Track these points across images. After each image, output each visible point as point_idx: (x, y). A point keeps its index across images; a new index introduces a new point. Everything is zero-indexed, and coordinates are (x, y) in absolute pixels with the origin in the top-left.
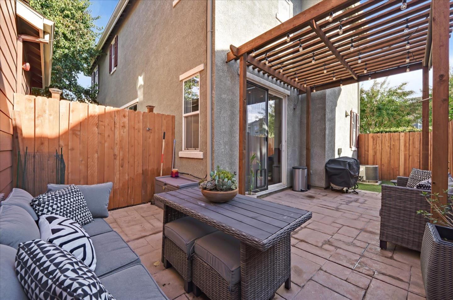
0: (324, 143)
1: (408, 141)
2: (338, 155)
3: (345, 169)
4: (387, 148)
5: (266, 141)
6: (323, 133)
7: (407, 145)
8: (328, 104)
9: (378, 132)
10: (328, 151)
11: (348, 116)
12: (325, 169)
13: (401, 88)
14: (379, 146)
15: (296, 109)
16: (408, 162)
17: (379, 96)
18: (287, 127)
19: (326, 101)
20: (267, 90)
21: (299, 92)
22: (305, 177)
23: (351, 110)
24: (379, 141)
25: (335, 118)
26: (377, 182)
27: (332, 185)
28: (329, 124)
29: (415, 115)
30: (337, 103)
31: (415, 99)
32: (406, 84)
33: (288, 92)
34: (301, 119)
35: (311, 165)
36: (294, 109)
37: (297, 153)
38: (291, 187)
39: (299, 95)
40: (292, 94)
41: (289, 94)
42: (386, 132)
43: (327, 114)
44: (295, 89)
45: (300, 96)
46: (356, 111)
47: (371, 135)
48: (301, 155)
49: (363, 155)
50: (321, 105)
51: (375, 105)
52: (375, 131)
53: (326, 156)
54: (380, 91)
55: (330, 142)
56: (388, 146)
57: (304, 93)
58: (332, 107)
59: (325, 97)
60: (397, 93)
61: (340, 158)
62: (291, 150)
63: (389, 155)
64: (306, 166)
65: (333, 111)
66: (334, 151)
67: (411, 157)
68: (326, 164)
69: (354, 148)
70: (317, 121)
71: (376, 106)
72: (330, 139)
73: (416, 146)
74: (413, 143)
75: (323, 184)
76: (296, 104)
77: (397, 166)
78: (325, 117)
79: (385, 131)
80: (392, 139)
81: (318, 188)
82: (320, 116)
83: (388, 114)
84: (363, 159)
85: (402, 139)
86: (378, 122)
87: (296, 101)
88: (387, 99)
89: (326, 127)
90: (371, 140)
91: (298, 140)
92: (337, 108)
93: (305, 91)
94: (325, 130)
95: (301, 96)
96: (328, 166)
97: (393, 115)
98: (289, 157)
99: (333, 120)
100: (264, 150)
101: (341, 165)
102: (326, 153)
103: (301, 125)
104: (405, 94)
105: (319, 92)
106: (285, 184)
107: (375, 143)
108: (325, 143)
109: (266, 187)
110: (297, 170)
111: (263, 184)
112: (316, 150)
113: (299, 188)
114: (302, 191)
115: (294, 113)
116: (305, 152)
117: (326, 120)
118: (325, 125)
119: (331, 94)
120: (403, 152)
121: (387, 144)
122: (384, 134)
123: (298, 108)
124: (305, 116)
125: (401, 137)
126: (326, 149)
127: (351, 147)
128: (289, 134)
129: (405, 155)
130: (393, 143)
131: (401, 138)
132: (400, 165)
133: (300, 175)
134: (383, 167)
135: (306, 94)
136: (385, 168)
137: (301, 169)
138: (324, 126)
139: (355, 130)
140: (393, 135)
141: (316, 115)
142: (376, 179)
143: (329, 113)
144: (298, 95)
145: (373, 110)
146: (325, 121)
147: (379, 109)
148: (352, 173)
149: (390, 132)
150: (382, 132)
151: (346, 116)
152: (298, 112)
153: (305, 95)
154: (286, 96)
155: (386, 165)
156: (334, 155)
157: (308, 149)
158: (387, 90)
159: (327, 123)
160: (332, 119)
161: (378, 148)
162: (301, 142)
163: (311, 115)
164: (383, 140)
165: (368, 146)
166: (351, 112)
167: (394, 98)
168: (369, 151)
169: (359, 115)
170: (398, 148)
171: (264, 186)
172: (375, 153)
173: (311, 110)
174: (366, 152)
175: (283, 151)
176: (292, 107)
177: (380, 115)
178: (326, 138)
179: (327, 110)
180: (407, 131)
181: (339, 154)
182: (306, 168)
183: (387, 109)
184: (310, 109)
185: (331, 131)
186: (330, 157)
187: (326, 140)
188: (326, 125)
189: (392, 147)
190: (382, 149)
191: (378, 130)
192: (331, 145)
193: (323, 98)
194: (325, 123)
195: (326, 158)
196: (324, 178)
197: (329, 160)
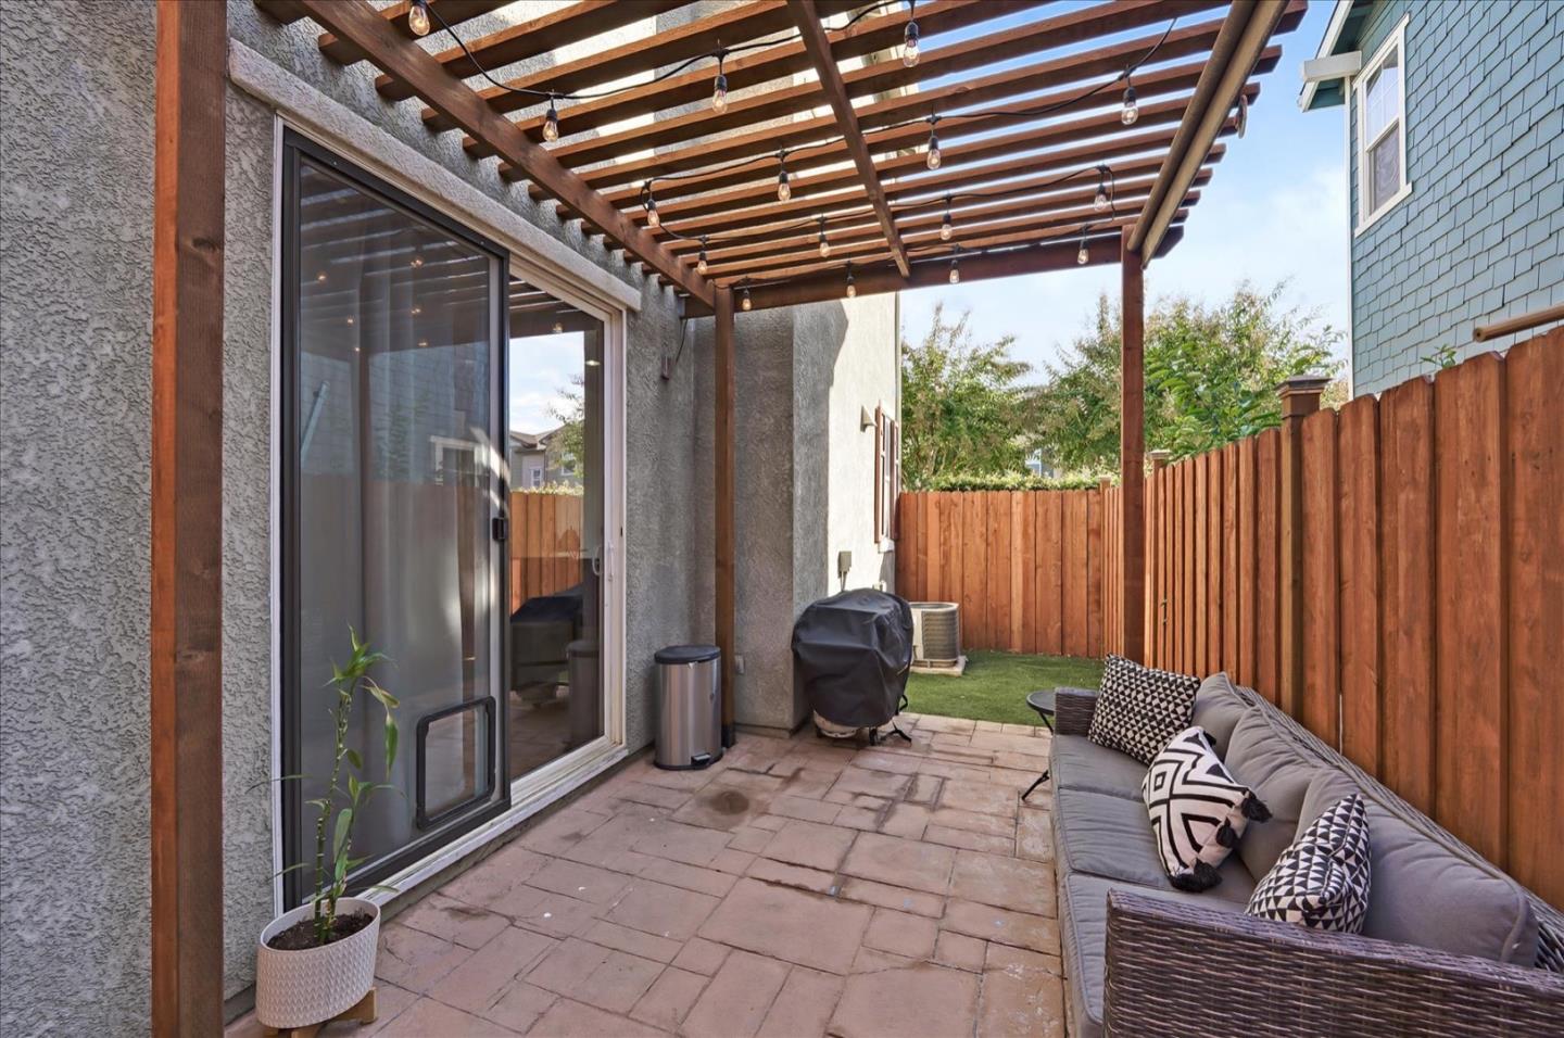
0: (788, 535)
1: (1031, 518)
2: (840, 575)
3: (865, 651)
4: (978, 540)
5: (496, 537)
6: (786, 495)
7: (1031, 531)
8: (802, 369)
9: (952, 488)
10: (803, 569)
11: (868, 429)
12: (791, 654)
13: (1003, 350)
14: (957, 535)
15: (672, 382)
16: (1032, 586)
17: (946, 372)
18: (628, 465)
19: (795, 357)
20: (502, 256)
21: (687, 305)
22: (712, 697)
23: (876, 406)
24: (956, 520)
25: (825, 432)
26: (955, 663)
27: (819, 720)
28: (809, 456)
29: (1033, 436)
30: (831, 372)
31: (1032, 389)
32: (1012, 340)
33: (633, 297)
34: (697, 428)
35: (738, 632)
36: (664, 379)
37: (681, 579)
38: (651, 749)
39: (687, 317)
40: (653, 308)
41: (637, 306)
42: (975, 488)
43: (798, 415)
44: (670, 289)
45: (691, 322)
46: (891, 411)
47: (933, 494)
48: (696, 591)
49: (913, 567)
50: (773, 374)
51: (939, 398)
52: (943, 484)
53: (797, 590)
54: (949, 355)
55: (809, 531)
56: (982, 535)
57: (710, 311)
58: (815, 385)
59: (790, 338)
60: (993, 365)
61: (844, 596)
62: (648, 574)
63: (984, 564)
64: (717, 644)
65: (820, 401)
66: (824, 565)
67: (1039, 571)
68: (797, 627)
69: (887, 544)
70: (761, 441)
71: (942, 402)
72: (809, 518)
73: (1054, 536)
74: (1046, 526)
75: (785, 714)
76: (672, 354)
77: (1005, 601)
78: (792, 426)
79: (970, 484)
80: (991, 511)
81: (763, 731)
82: (772, 421)
83: (970, 427)
84: (913, 579)
85: (1017, 510)
86: (945, 452)
87: (675, 346)
88: (966, 381)
89: (796, 467)
90: (933, 512)
91: (681, 521)
92: (833, 393)
93: (709, 301)
94: (792, 480)
95: (697, 324)
96: (805, 637)
97: (983, 433)
98: (640, 609)
99: (819, 438)
100: (486, 591)
101: (849, 631)
102: (796, 579)
103: (695, 452)
104: (1011, 371)
105: (765, 313)
106: (617, 740)
107: (945, 525)
108: (791, 538)
109: (496, 796)
110: (675, 669)
111: (479, 786)
112: (754, 568)
113: (684, 752)
114: (698, 765)
115: (664, 399)
116: (711, 579)
117: (796, 437)
118: (791, 460)
119: (811, 329)
120: (1020, 555)
121: (979, 529)
122: (969, 494)
123: (684, 375)
124: (710, 413)
125: (1014, 504)
126: (796, 563)
127: (877, 541)
128: (639, 497)
129: (1025, 564)
130: (993, 525)
131: (1014, 510)
132: (1014, 596)
133: (689, 688)
134: (967, 605)
135: (714, 317)
136: (971, 607)
137: (691, 665)
138: (788, 466)
139: (887, 478)
140: (993, 498)
141: (758, 416)
142: (951, 654)
143: (807, 409)
144: (681, 318)
145: (934, 414)
146: (790, 441)
147: (949, 411)
148: (890, 662)
149: (984, 487)
150: (962, 488)
151: (864, 427)
152: (682, 396)
153: (710, 320)
154: (621, 312)
155: (975, 598)
156: (823, 582)
157: (724, 566)
158: (967, 353)
159: (800, 452)
160: (818, 435)
161: (953, 541)
162: (697, 531)
163: (736, 412)
164: (968, 514)
165: (926, 535)
166: (877, 412)
167: (984, 380)
168: (929, 553)
169: (898, 425)
170: (1007, 542)
171: (486, 796)
172: (946, 556)
173: (735, 392)
174: (921, 556)
175: (610, 580)
176: (653, 369)
177: (952, 431)
178: (796, 515)
179: (798, 396)
180: (1029, 485)
181: (842, 573)
182: (713, 657)
183: (967, 414)
184: (729, 387)
185: (813, 484)
186: (813, 591)
187: (797, 525)
188: (797, 458)
189: (991, 539)
190: (964, 544)
191: (953, 480)
192: (816, 543)
193: (782, 342)
194: (791, 453)
195: (796, 599)
196: (789, 687)
197: (808, 611)
